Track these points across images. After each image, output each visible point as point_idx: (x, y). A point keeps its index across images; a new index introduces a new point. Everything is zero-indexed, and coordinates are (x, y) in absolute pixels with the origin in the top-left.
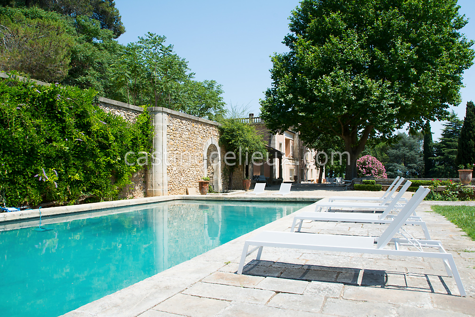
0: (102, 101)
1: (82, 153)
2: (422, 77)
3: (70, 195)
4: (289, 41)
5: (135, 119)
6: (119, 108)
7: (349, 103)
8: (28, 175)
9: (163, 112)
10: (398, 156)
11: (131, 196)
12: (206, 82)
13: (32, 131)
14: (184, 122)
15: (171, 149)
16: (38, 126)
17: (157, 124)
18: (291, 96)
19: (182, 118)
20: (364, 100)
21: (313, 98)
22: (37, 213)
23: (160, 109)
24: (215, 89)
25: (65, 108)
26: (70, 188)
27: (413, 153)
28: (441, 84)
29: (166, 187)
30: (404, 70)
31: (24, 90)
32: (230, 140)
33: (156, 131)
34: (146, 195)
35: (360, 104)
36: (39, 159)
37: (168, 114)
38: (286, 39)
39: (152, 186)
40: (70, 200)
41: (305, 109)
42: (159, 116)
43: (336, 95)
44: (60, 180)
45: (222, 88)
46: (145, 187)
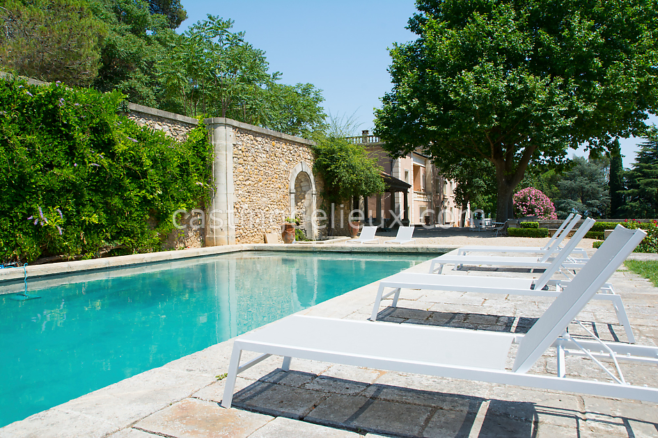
0: (134, 109)
1: (103, 184)
2: (611, 71)
3: (84, 246)
4: (415, 25)
5: (185, 135)
6: (160, 119)
7: (502, 111)
8: (16, 217)
9: (226, 125)
10: (573, 189)
11: (182, 246)
12: (298, 86)
13: (21, 152)
14: (259, 139)
15: (240, 178)
16: (31, 145)
17: (218, 142)
18: (416, 101)
19: (256, 134)
20: (523, 106)
21: (449, 105)
22: (20, 272)
23: (222, 120)
24: (312, 95)
25: (73, 119)
26: (85, 234)
27: (594, 185)
28: (638, 81)
29: (233, 233)
30: (583, 60)
31: (9, 92)
32: (328, 166)
33: (217, 152)
34: (204, 244)
35: (518, 113)
36: (34, 193)
37: (234, 128)
38: (411, 21)
39: (213, 231)
40: (86, 252)
41: (437, 120)
42: (221, 130)
43: (482, 99)
44: (68, 223)
45: (322, 95)
46: (202, 233)
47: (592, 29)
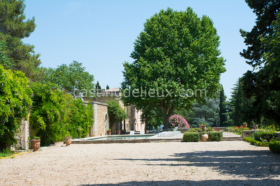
2: (199, 82)
4: (133, 56)
10: (200, 112)
14: (100, 106)
17: (94, 108)
23: (95, 102)
27: (211, 110)
28: (207, 84)
29: (97, 133)
32: (113, 112)
33: (94, 110)
34: (90, 136)
39: (93, 132)
42: (95, 105)
46: (90, 133)
47: (193, 67)
